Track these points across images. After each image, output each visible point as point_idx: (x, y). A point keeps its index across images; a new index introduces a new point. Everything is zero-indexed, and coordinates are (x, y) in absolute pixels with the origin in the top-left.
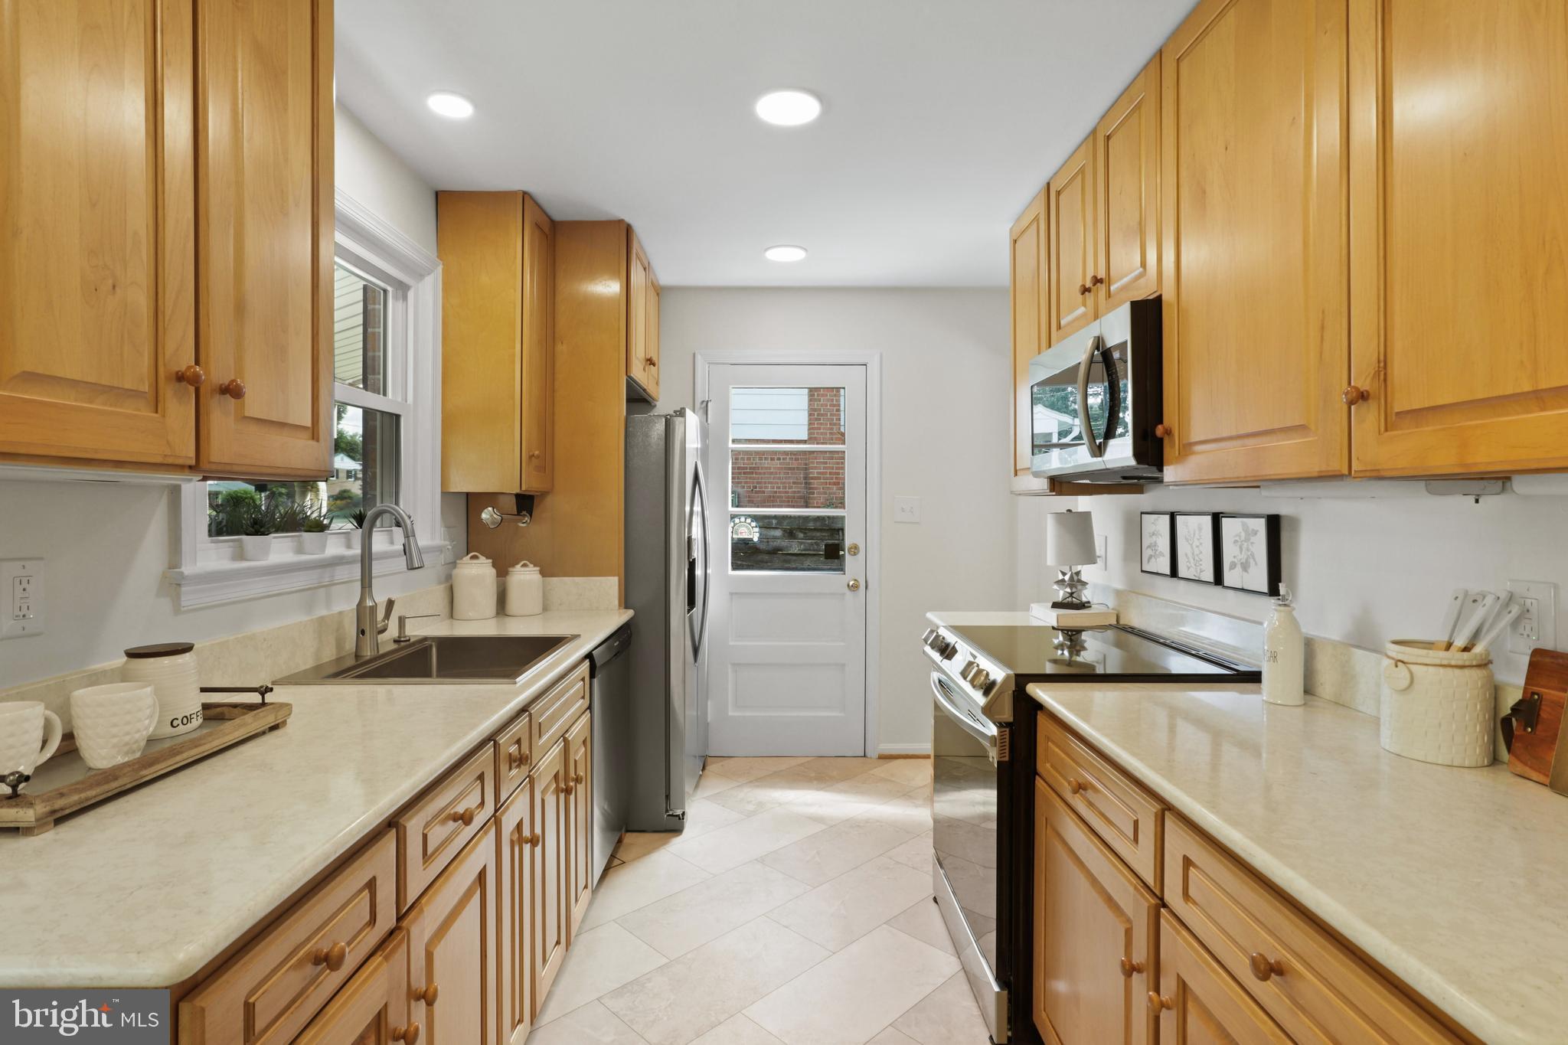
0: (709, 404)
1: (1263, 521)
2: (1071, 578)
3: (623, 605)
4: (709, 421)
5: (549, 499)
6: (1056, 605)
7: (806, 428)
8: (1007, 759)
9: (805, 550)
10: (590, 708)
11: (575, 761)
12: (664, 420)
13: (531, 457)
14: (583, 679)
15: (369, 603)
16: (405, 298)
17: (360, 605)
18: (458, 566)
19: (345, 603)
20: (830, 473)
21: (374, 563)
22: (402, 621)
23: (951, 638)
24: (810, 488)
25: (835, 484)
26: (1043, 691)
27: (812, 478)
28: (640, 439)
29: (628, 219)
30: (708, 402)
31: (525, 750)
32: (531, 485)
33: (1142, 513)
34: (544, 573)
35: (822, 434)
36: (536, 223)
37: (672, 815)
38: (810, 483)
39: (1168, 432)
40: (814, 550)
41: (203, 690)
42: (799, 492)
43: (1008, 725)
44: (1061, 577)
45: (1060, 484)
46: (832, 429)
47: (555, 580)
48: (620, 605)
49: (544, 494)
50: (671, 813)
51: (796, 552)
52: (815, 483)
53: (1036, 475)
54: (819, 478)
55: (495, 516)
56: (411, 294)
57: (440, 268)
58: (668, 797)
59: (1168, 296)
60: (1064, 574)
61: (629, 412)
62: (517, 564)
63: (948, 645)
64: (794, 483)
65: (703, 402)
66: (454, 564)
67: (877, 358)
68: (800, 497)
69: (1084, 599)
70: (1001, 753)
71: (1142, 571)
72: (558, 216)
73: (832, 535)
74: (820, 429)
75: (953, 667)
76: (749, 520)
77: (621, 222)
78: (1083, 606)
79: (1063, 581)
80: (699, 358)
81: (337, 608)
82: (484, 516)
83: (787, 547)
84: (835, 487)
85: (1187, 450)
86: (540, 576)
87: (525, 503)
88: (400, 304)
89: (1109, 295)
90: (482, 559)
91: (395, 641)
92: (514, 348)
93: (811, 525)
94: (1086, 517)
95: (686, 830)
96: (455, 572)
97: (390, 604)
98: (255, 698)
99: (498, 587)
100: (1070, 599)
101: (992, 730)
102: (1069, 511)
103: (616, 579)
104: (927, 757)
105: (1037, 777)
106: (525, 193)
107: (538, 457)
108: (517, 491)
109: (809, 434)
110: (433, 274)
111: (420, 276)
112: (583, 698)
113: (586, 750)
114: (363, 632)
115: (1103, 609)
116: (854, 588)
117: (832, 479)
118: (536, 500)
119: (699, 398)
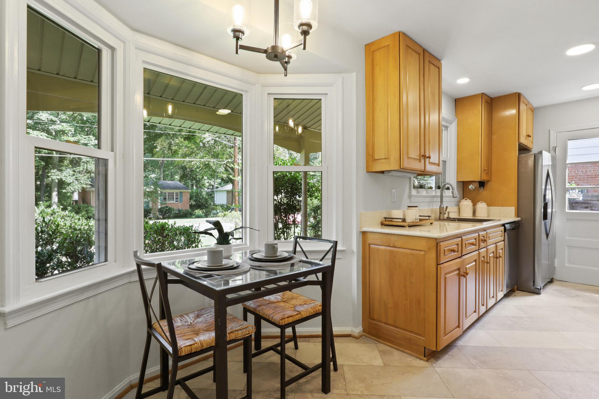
3: (517, 216)
4: (556, 154)
5: (489, 184)
10: (504, 240)
11: (499, 252)
12: (533, 155)
13: (484, 170)
14: (502, 231)
15: (442, 206)
16: (447, 130)
17: (440, 207)
18: (461, 202)
19: (437, 207)
21: (443, 198)
22: (448, 213)
28: (524, 162)
29: (519, 92)
30: (556, 147)
31: (485, 238)
32: (484, 178)
34: (489, 205)
36: (486, 101)
41: (420, 216)
47: (492, 207)
48: (515, 216)
49: (488, 181)
50: (535, 287)
55: (473, 187)
56: (449, 129)
57: (456, 120)
58: (534, 282)
61: (519, 154)
62: (479, 202)
65: (554, 147)
66: (460, 202)
72: (493, 97)
76: (577, 192)
77: (516, 93)
80: (551, 131)
81: (434, 207)
82: (469, 187)
86: (487, 206)
87: (482, 184)
88: (446, 132)
90: (468, 200)
91: (447, 218)
92: (479, 139)
95: (542, 295)
96: (460, 203)
97: (447, 207)
98: (428, 218)
99: (473, 209)
103: (514, 208)
106: (482, 93)
107: (487, 170)
108: (480, 180)
110: (454, 122)
111: (451, 123)
112: (502, 236)
113: (502, 251)
114: (441, 213)
118: (485, 183)
119: (552, 146)
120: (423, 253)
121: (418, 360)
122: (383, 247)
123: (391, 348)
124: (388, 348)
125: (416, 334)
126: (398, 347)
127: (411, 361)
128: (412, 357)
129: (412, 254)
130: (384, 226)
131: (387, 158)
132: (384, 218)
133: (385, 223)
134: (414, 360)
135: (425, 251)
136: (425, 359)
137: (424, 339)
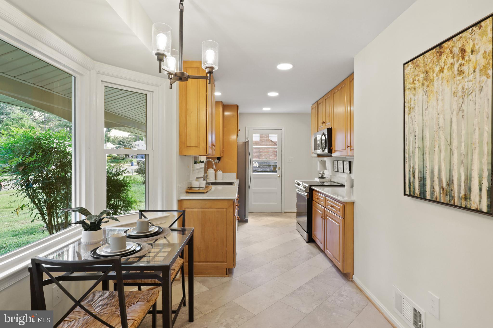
0: (249, 138)
1: (348, 162)
2: (322, 173)
5: (223, 159)
6: (319, 178)
7: (259, 137)
8: (308, 198)
9: (263, 170)
12: (245, 143)
15: (205, 175)
18: (208, 170)
20: (266, 150)
23: (299, 182)
24: (260, 154)
25: (267, 153)
26: (315, 187)
27: (261, 151)
29: (238, 104)
32: (220, 155)
33: (334, 161)
35: (264, 139)
37: (246, 219)
38: (260, 153)
39: (332, 149)
40: (265, 170)
42: (257, 155)
43: (308, 193)
44: (320, 173)
45: (319, 156)
46: (266, 138)
51: (260, 171)
52: (262, 153)
53: (315, 154)
54: (263, 151)
58: (245, 216)
59: (333, 128)
60: (321, 172)
62: (218, 170)
63: (299, 184)
64: (256, 153)
67: (284, 128)
68: (258, 157)
69: (325, 177)
70: (307, 197)
71: (334, 171)
72: (225, 104)
73: (269, 167)
74: (263, 138)
75: (300, 187)
76: (256, 162)
77: (236, 105)
78: (324, 178)
79: (321, 173)
80: (246, 128)
83: (258, 170)
84: (267, 154)
85: (335, 151)
86: (222, 172)
87: (219, 159)
89: (326, 125)
90: (212, 169)
92: (220, 130)
93: (264, 164)
94: (325, 162)
95: (248, 222)
99: (215, 174)
100: (322, 177)
101: (306, 194)
102: (322, 160)
103: (236, 173)
104: (295, 212)
105: (313, 201)
106: (221, 102)
108: (217, 156)
109: (260, 139)
115: (328, 178)
116: (279, 177)
117: (266, 151)
118: (221, 158)
119: (246, 137)
120: (225, 210)
121: (224, 278)
122: (196, 210)
123: (204, 278)
124: (202, 278)
125: (221, 262)
126: (208, 275)
127: (221, 280)
128: (219, 277)
129: (218, 211)
130: (188, 194)
131: (197, 147)
132: (188, 188)
133: (190, 191)
134: (221, 279)
135: (226, 208)
136: (227, 275)
137: (226, 263)
